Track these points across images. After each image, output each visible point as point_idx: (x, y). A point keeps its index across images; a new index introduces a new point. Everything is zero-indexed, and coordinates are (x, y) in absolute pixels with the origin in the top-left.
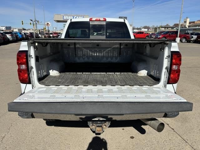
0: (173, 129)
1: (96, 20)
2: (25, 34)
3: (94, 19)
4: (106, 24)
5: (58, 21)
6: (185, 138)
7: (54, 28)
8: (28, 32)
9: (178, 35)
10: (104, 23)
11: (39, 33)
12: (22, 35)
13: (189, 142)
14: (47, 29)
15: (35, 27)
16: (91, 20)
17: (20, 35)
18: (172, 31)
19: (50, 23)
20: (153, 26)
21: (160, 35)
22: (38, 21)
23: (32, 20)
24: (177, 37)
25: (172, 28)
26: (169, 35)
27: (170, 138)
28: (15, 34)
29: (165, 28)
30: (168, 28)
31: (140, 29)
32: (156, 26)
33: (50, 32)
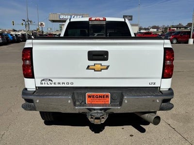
0: (174, 129)
1: (96, 20)
2: (16, 35)
3: (93, 19)
4: (106, 23)
5: (54, 21)
6: (185, 136)
7: (49, 29)
8: (20, 33)
9: (191, 36)
10: (104, 23)
11: (31, 34)
12: (13, 37)
13: (189, 140)
14: (40, 30)
15: (27, 27)
16: (90, 20)
17: (10, 37)
18: (184, 32)
19: (44, 24)
20: (164, 26)
21: (170, 36)
22: (31, 22)
23: (24, 20)
24: (190, 38)
25: (186, 28)
26: (181, 35)
27: (170, 136)
28: (6, 35)
29: (177, 28)
30: (180, 28)
31: (148, 29)
32: (166, 26)
33: (44, 34)
